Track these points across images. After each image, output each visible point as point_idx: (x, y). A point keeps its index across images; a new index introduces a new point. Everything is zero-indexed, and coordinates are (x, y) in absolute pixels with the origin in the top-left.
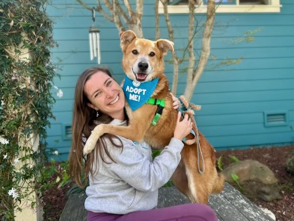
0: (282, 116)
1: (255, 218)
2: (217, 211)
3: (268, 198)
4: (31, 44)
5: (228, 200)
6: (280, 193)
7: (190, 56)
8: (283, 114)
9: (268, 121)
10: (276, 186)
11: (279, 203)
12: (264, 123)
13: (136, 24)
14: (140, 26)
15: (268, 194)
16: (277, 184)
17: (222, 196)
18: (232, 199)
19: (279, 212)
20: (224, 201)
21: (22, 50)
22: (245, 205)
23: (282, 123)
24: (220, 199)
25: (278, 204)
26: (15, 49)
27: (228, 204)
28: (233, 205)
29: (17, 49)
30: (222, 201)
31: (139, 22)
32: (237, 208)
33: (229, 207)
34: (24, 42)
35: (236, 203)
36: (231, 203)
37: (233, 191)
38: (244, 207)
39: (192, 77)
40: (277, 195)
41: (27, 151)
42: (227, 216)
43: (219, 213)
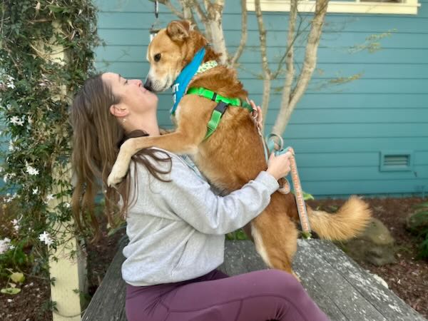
0: (405, 159)
1: (365, 286)
2: (313, 274)
3: (379, 261)
4: (67, 39)
5: (328, 262)
6: (396, 257)
7: (288, 69)
8: (407, 156)
9: (385, 165)
10: (391, 248)
11: (393, 269)
12: (379, 166)
13: (215, 19)
14: (220, 23)
15: (379, 257)
16: (392, 245)
17: (320, 256)
18: (333, 261)
19: (393, 279)
21: (54, 48)
22: (351, 270)
23: (404, 167)
24: (317, 260)
25: (391, 271)
26: (45, 46)
27: (328, 267)
28: (335, 268)
29: (48, 46)
30: (320, 263)
31: (218, 16)
32: (339, 272)
34: (57, 36)
35: (339, 267)
37: (335, 251)
38: (350, 272)
39: (288, 99)
40: (391, 258)
41: (63, 185)
42: (325, 282)
43: (316, 278)
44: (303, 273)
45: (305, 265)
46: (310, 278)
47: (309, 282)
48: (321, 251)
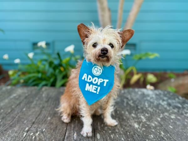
2: (159, 119)
5: (174, 108)
20: (168, 108)
24: (162, 105)
27: (175, 113)
28: (182, 114)
30: (166, 109)
33: (176, 117)
35: (186, 113)
36: (178, 111)
42: (174, 128)
43: (162, 123)
44: (149, 117)
45: (150, 109)
46: (156, 123)
48: (165, 98)
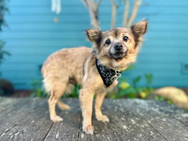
2: (149, 122)
5: (166, 113)
20: (160, 113)
24: (154, 111)
27: (166, 117)
28: (174, 118)
30: (157, 114)
33: (167, 120)
35: (178, 117)
36: (170, 116)
43: (152, 125)
44: (139, 120)
45: (141, 114)
46: (146, 125)
47: (145, 128)
48: (158, 106)
